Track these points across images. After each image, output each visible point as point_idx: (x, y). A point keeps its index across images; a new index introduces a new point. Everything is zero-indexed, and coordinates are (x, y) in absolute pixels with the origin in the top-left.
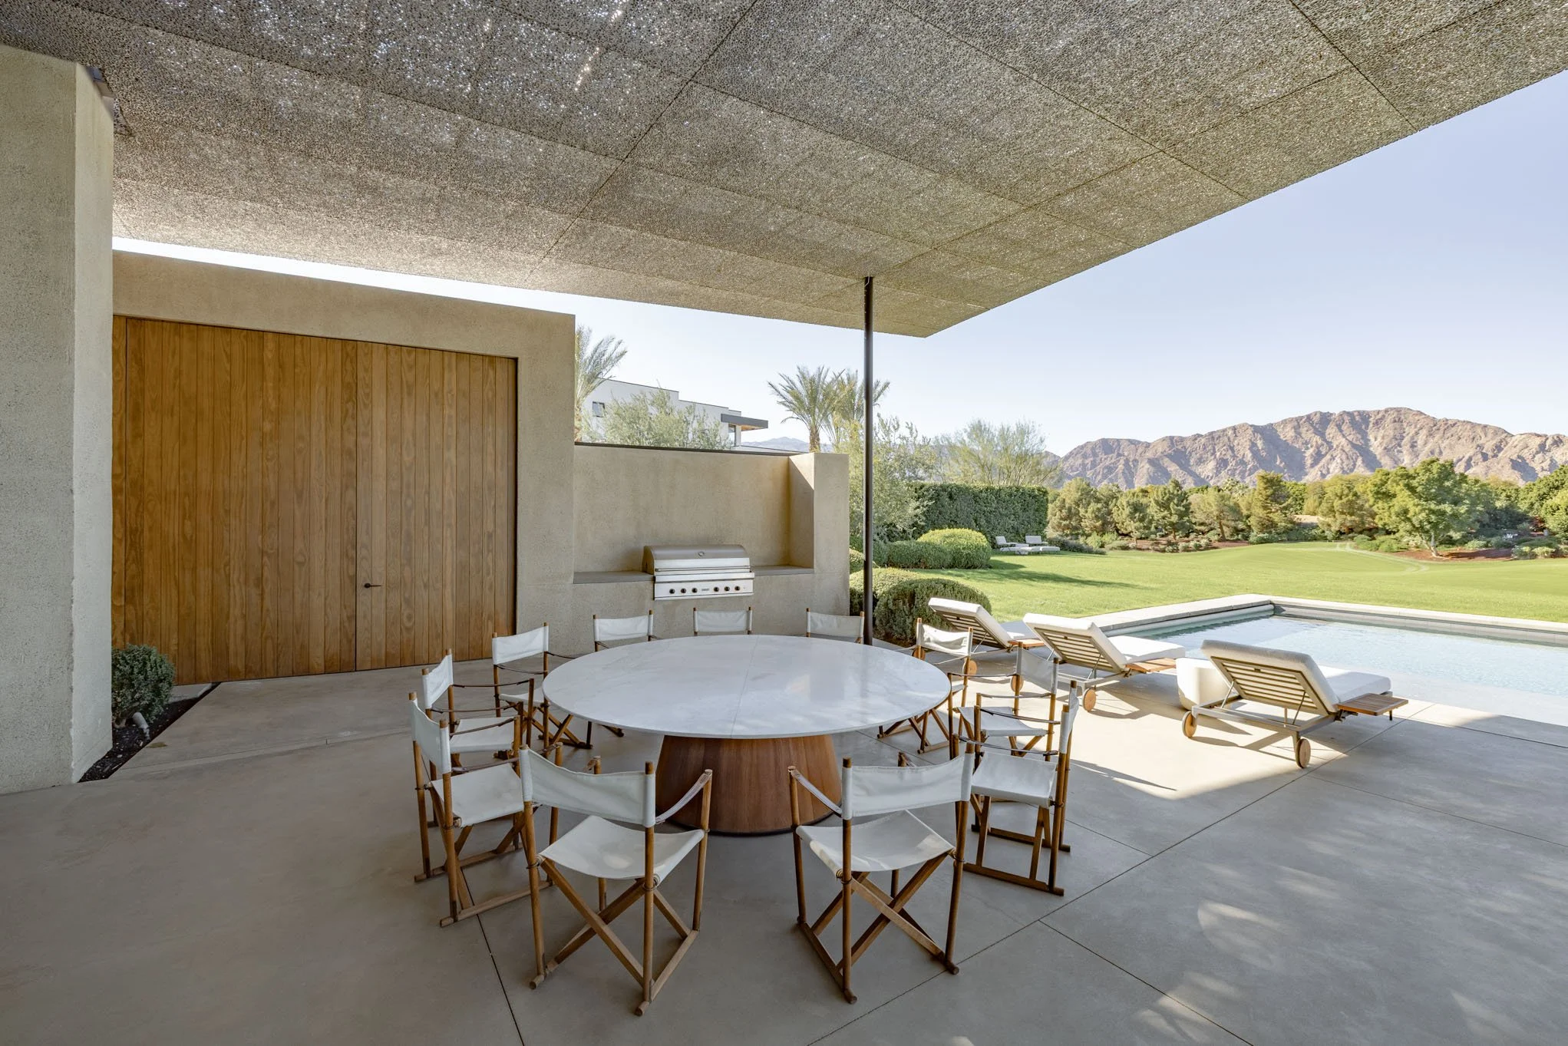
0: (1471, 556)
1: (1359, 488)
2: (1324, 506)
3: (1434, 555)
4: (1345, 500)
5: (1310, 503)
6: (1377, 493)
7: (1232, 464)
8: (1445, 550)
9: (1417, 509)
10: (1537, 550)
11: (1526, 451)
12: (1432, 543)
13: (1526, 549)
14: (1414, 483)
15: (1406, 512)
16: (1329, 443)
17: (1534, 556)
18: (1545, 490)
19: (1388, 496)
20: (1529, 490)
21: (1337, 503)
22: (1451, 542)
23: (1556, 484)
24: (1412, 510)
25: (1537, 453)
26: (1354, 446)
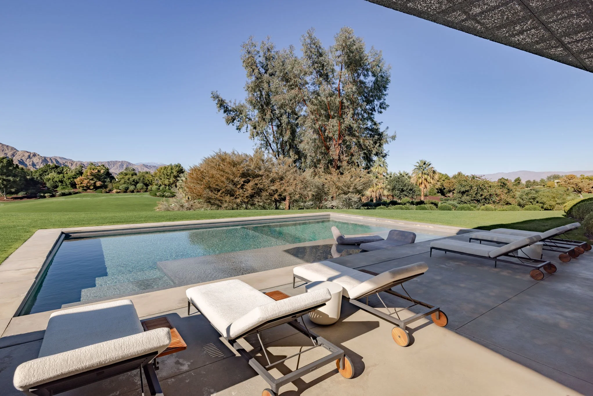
0: (21, 198)
3: (5, 199)
8: (10, 197)
10: (46, 195)
11: (23, 157)
12: (4, 194)
13: (42, 194)
17: (45, 197)
18: (42, 173)
20: (36, 172)
22: (12, 193)
23: (45, 170)
25: (28, 158)
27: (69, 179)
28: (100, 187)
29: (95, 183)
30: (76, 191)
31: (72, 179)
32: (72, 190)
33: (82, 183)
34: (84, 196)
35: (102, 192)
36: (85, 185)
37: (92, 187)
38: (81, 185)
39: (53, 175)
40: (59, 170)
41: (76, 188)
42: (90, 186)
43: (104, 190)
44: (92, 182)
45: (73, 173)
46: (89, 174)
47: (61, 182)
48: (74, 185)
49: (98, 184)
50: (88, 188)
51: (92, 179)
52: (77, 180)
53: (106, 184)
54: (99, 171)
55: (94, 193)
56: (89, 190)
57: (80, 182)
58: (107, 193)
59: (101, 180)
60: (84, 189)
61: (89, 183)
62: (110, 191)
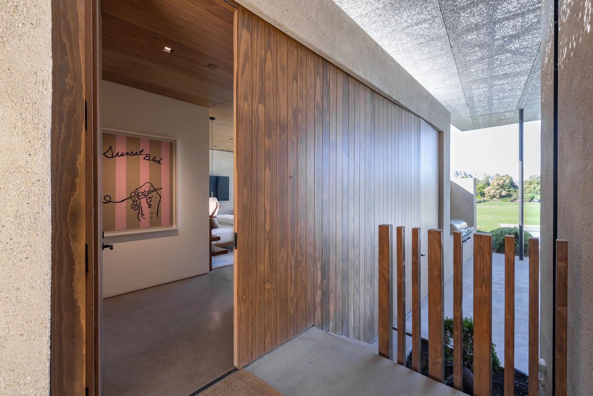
27: (479, 189)
28: (504, 197)
29: (501, 193)
30: (485, 199)
31: (482, 189)
32: (482, 199)
33: (489, 193)
34: (491, 204)
35: (506, 202)
36: (492, 194)
37: (498, 196)
38: (489, 194)
41: (484, 196)
43: (509, 199)
44: (498, 191)
45: (482, 184)
46: (495, 184)
48: (483, 194)
49: (504, 193)
50: (494, 196)
51: (498, 189)
52: (486, 190)
53: (510, 193)
54: (504, 181)
55: (500, 201)
56: (495, 199)
57: (488, 192)
58: (512, 201)
59: (506, 190)
60: (491, 198)
61: (495, 192)
62: (515, 200)
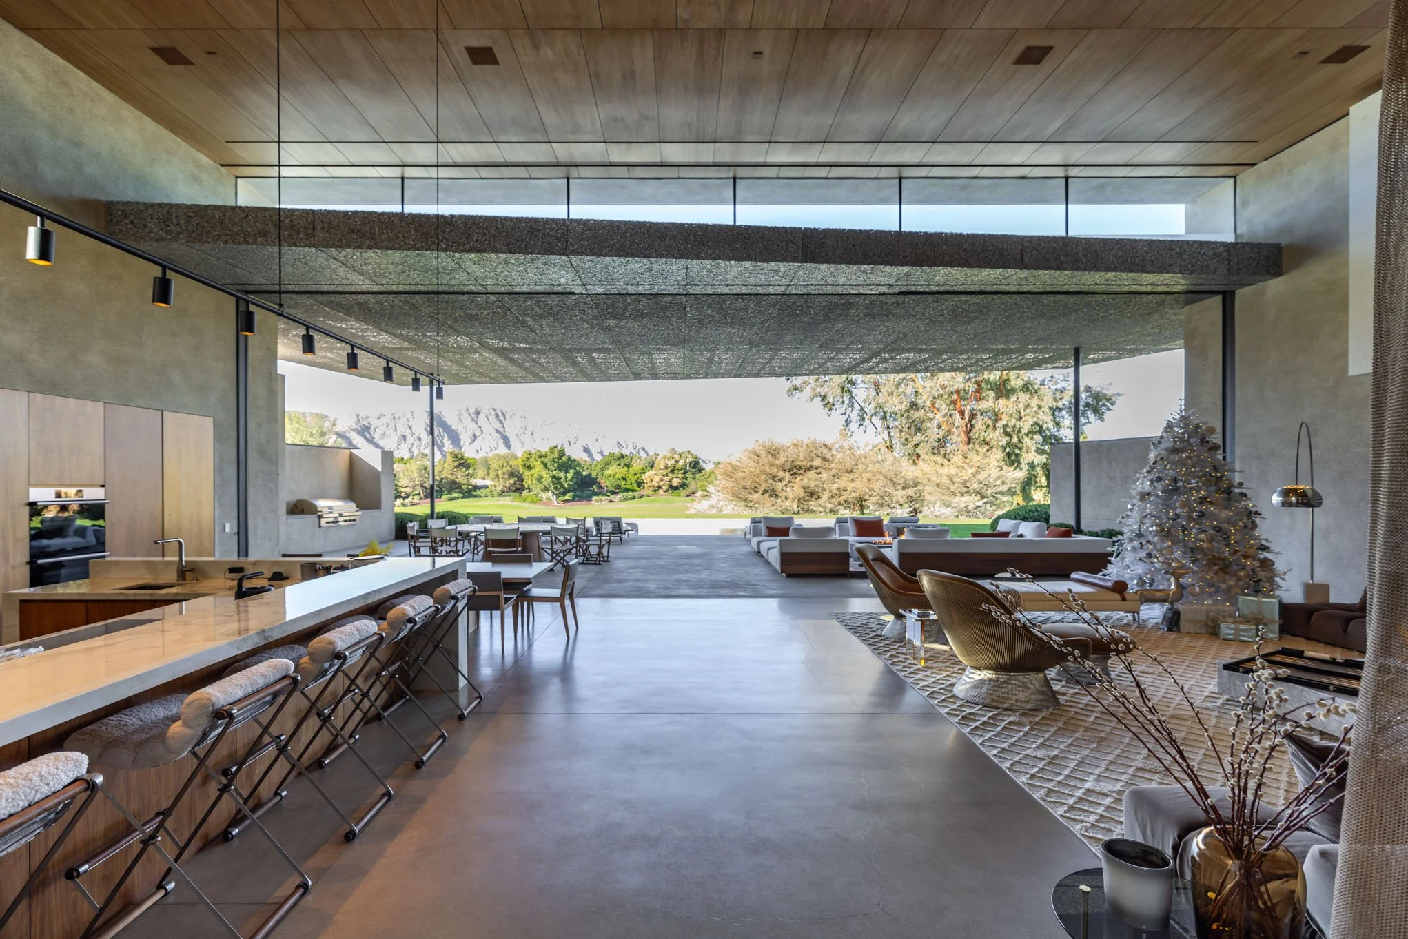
1: (512, 462)
2: (492, 473)
4: (504, 470)
5: (481, 472)
6: (524, 465)
7: (410, 440)
9: (548, 476)
14: (546, 460)
15: (541, 477)
16: (480, 428)
17: (601, 502)
18: (604, 465)
19: (530, 468)
20: (597, 465)
21: (500, 472)
24: (545, 476)
26: (498, 431)
27: (636, 474)
28: (676, 488)
29: (670, 481)
30: (644, 492)
31: (639, 475)
32: (638, 492)
34: (655, 501)
35: (680, 496)
36: (657, 484)
37: (665, 488)
38: (651, 484)
39: (614, 469)
40: (626, 462)
41: (644, 488)
42: (664, 485)
43: (682, 493)
44: (666, 479)
45: (642, 466)
46: (662, 467)
47: (625, 479)
48: (640, 484)
49: (675, 482)
50: (660, 487)
51: (667, 475)
52: (645, 477)
53: (687, 482)
54: (677, 462)
55: (669, 496)
56: (661, 491)
57: (649, 480)
58: (688, 496)
59: (680, 475)
60: (655, 491)
61: (661, 480)
62: (694, 493)
